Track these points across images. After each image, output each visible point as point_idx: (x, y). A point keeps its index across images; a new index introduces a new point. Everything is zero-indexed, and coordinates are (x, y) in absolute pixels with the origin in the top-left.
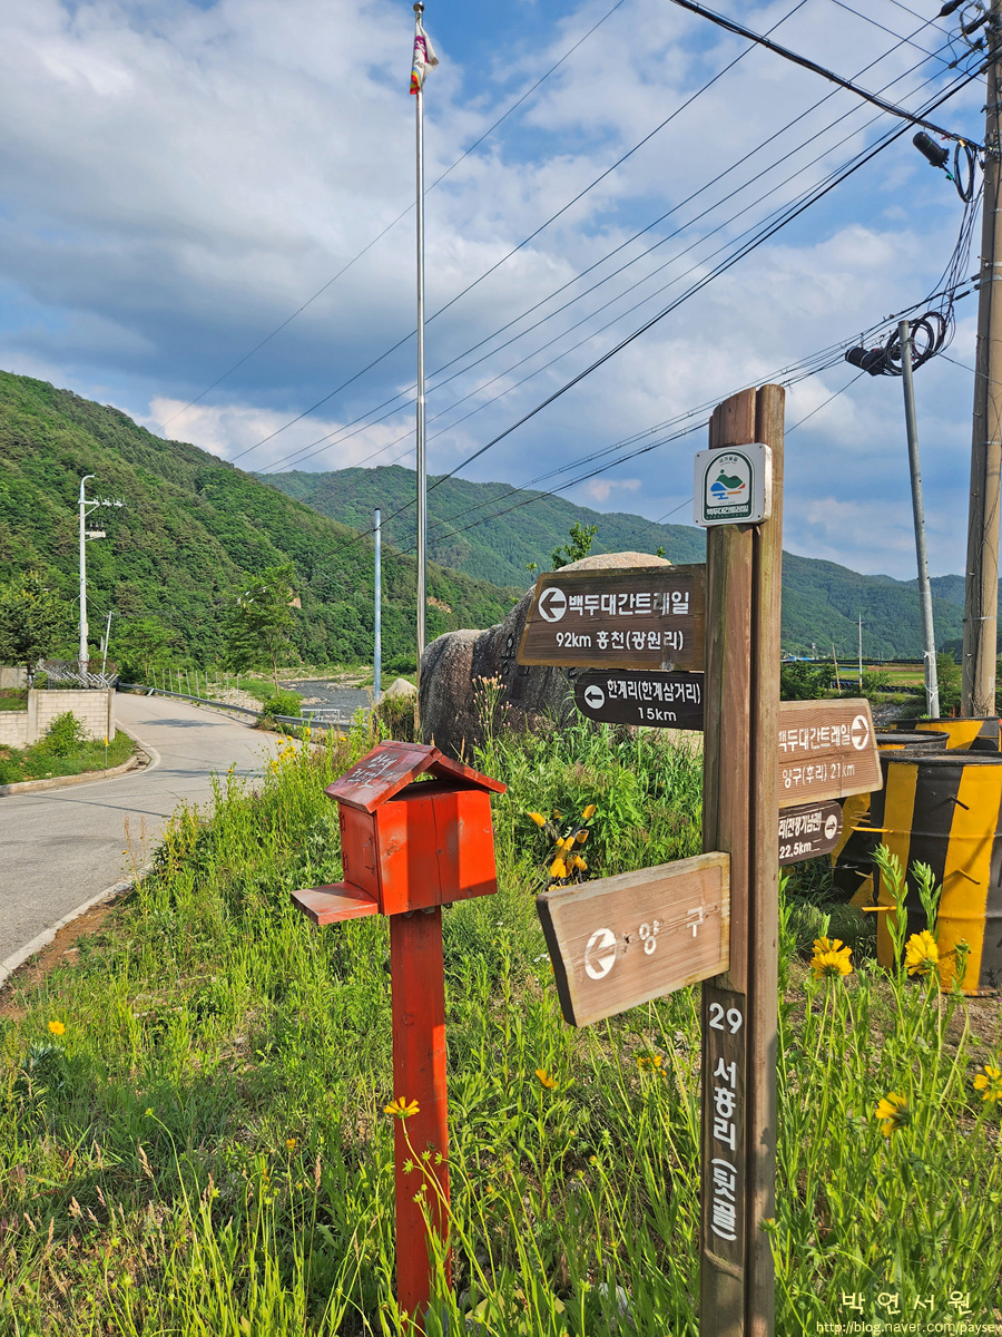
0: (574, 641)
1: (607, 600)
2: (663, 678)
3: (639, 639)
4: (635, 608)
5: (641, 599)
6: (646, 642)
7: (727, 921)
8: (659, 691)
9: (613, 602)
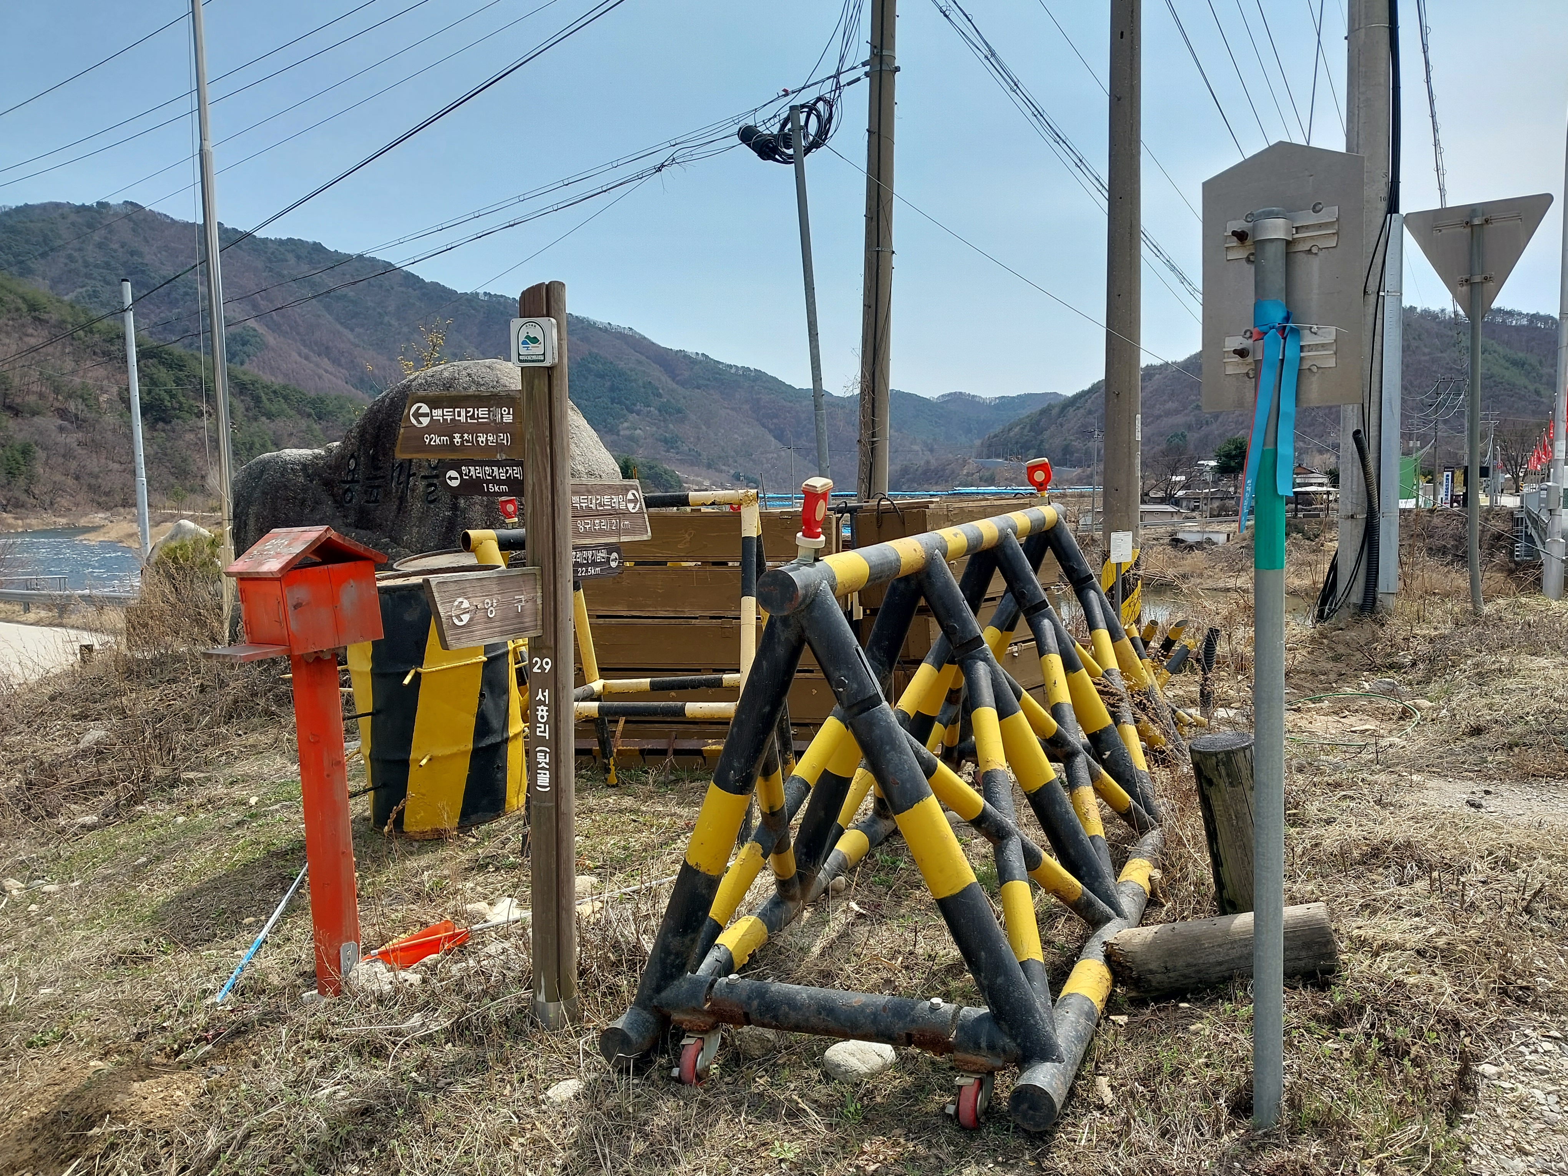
0: (437, 440)
1: (459, 413)
2: (499, 464)
3: (482, 438)
4: (478, 418)
5: (482, 412)
6: (487, 440)
7: (540, 607)
8: (496, 473)
9: (463, 413)
